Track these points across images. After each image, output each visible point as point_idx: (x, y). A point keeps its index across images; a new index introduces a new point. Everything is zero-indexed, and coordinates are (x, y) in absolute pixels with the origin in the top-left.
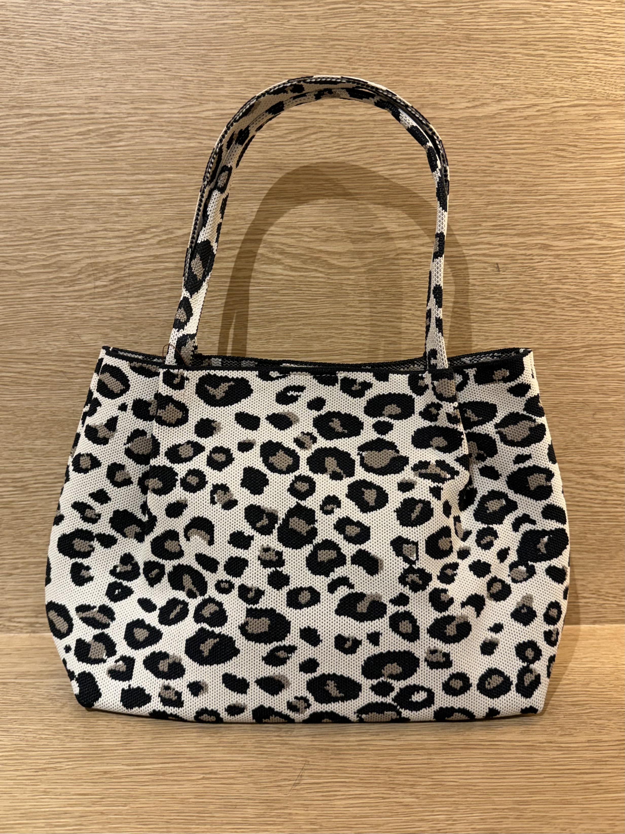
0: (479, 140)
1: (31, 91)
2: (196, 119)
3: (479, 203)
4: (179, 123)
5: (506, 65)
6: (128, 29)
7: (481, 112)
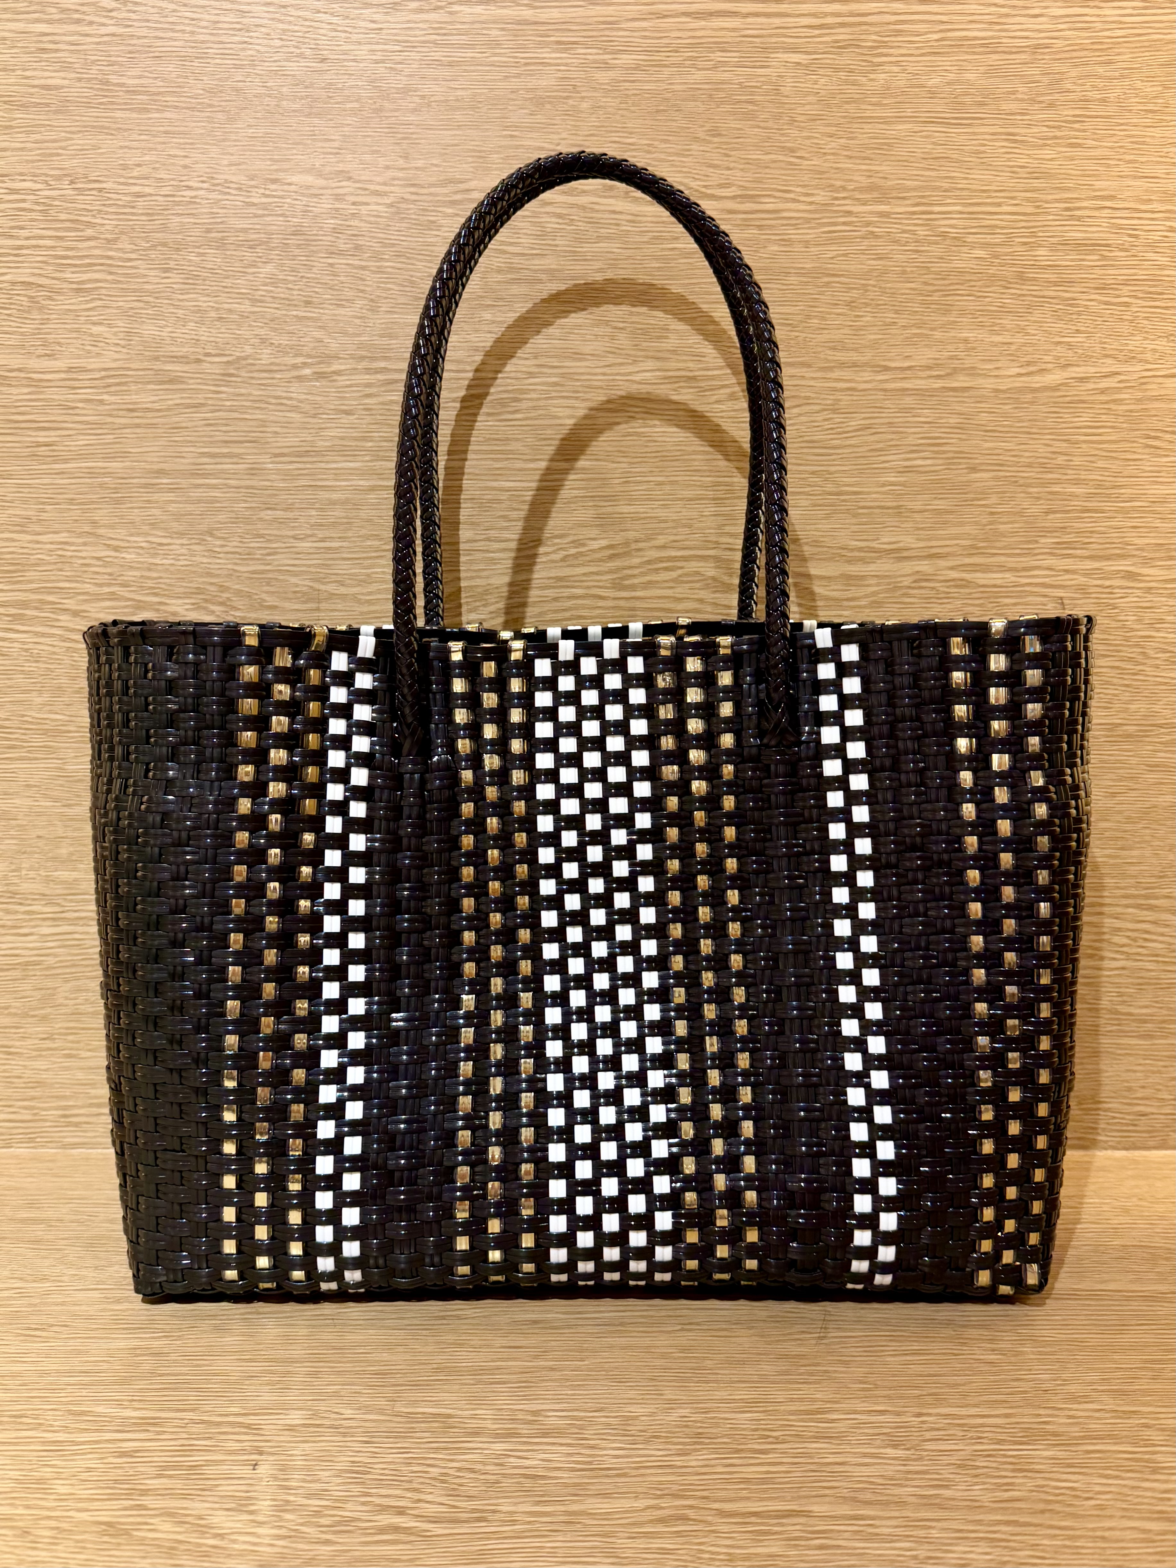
0: (1035, 420)
1: (390, 336)
2: (627, 384)
3: (1035, 510)
4: (601, 388)
5: (1074, 317)
6: (534, 252)
7: (1038, 381)
